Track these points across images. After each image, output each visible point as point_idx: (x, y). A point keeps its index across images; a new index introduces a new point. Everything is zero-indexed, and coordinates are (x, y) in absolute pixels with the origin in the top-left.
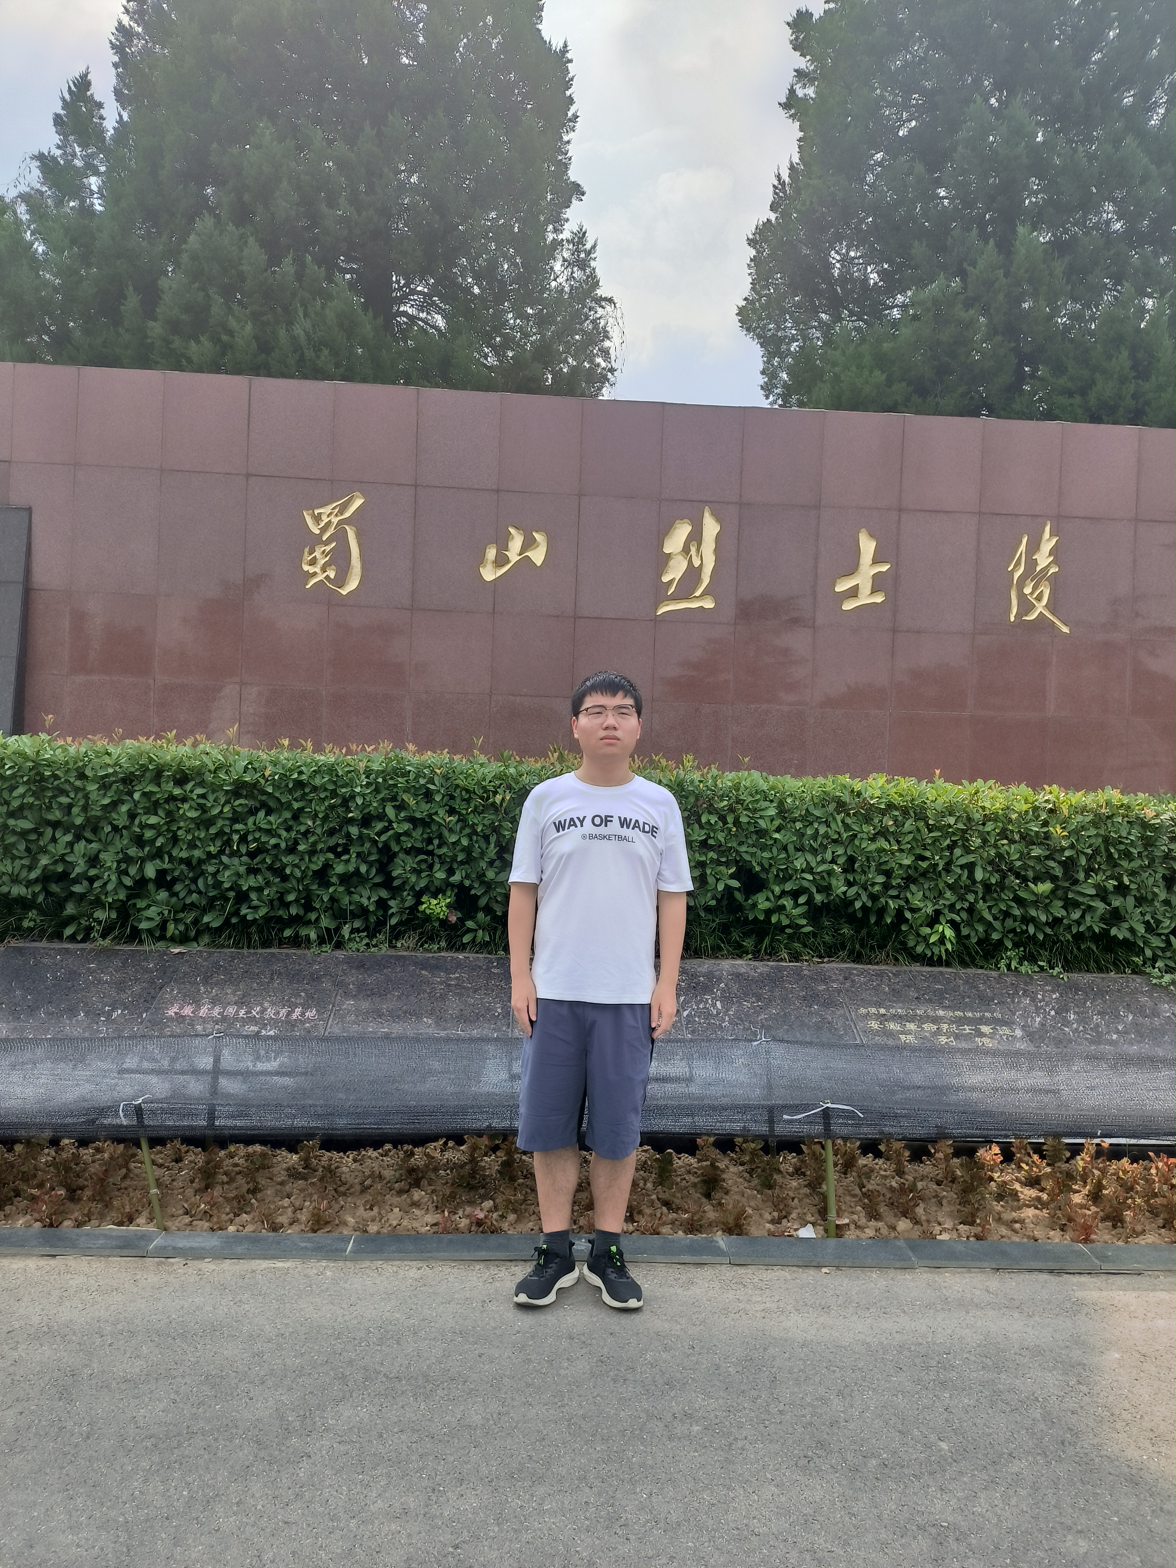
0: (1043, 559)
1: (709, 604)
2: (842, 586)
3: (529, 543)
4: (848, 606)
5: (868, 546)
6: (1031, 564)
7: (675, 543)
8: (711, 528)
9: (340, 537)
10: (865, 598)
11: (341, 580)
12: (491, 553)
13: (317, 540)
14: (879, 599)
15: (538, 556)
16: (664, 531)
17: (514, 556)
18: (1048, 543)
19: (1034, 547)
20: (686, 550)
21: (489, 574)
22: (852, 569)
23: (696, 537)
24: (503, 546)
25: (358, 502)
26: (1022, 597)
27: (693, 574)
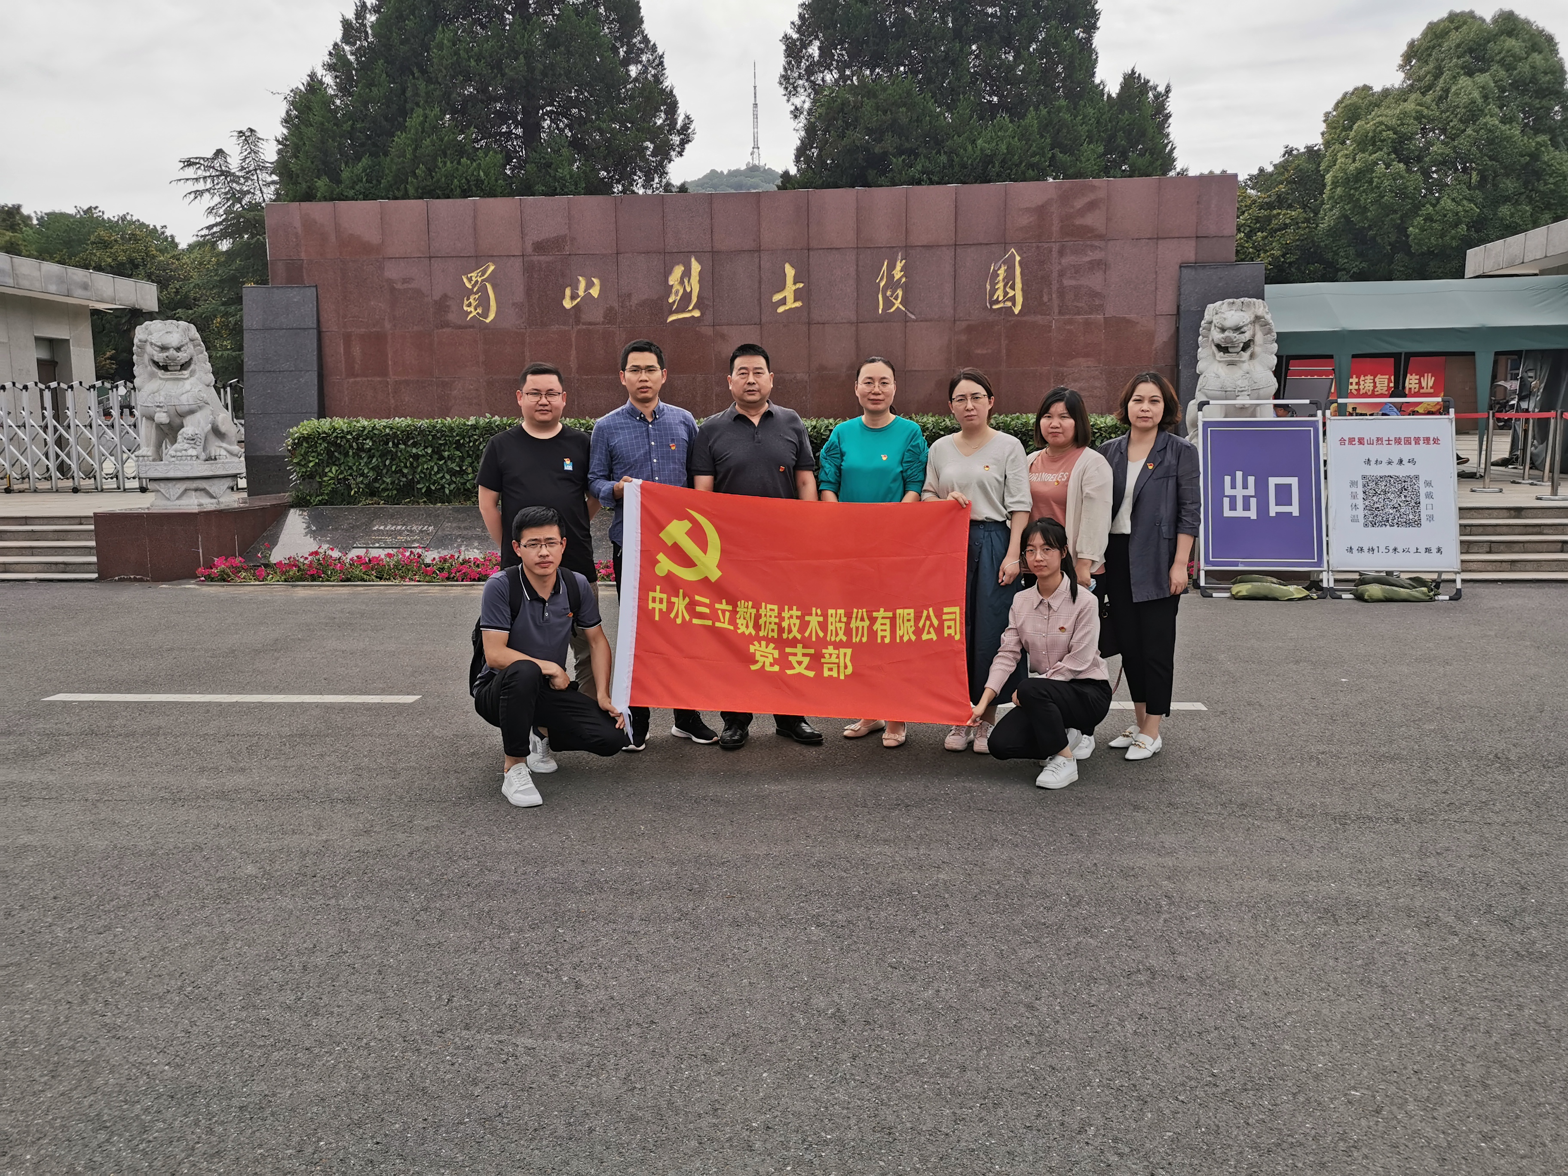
0: (898, 274)
1: (697, 314)
2: (777, 297)
3: (590, 285)
4: (781, 310)
5: (790, 272)
6: (890, 277)
7: (674, 278)
8: (696, 267)
9: (483, 289)
10: (791, 304)
11: (485, 314)
12: (568, 292)
13: (470, 292)
14: (798, 304)
15: (595, 292)
16: (668, 273)
17: (581, 293)
18: (899, 265)
19: (891, 267)
20: (682, 282)
21: (568, 305)
22: (782, 287)
23: (687, 273)
24: (575, 287)
25: (492, 268)
26: (886, 299)
27: (687, 296)
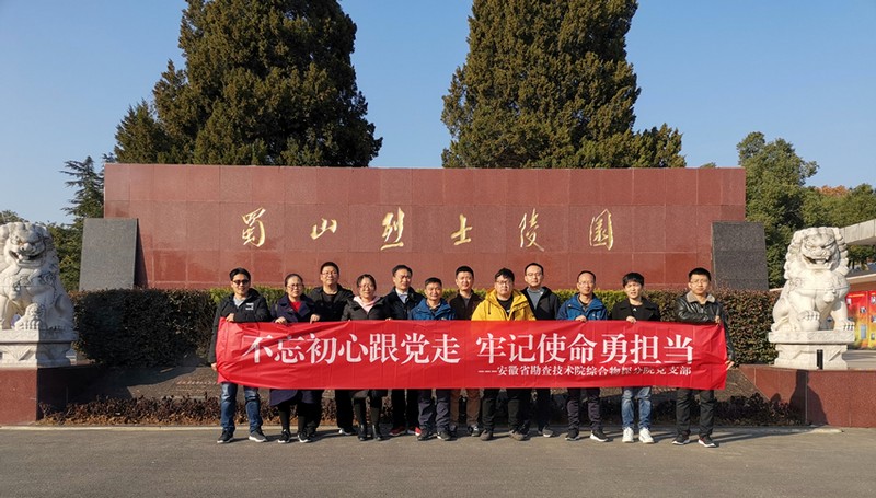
0: (533, 223)
1: (401, 245)
2: (455, 236)
3: (330, 224)
4: (457, 243)
5: (464, 221)
6: (528, 225)
7: (387, 221)
8: (401, 215)
9: (256, 225)
10: (463, 240)
11: (257, 241)
12: (315, 228)
13: (247, 227)
14: (469, 240)
15: (334, 228)
16: (384, 217)
17: (324, 228)
18: (534, 217)
19: (529, 219)
21: (315, 236)
22: (458, 229)
23: (395, 219)
24: (320, 225)
25: (263, 211)
26: (525, 237)
27: (394, 234)
